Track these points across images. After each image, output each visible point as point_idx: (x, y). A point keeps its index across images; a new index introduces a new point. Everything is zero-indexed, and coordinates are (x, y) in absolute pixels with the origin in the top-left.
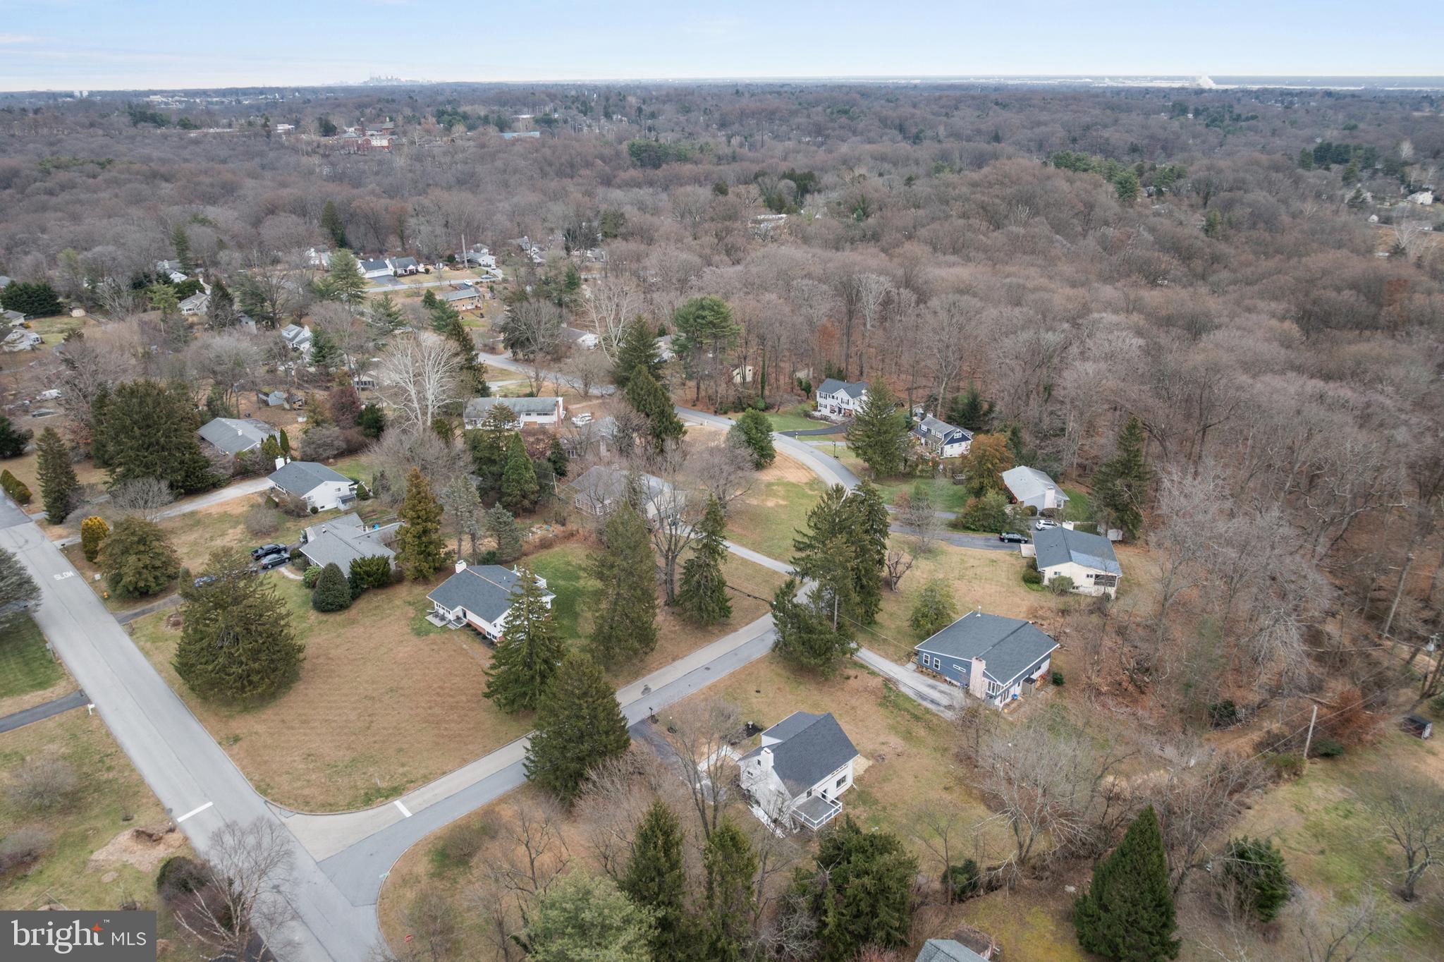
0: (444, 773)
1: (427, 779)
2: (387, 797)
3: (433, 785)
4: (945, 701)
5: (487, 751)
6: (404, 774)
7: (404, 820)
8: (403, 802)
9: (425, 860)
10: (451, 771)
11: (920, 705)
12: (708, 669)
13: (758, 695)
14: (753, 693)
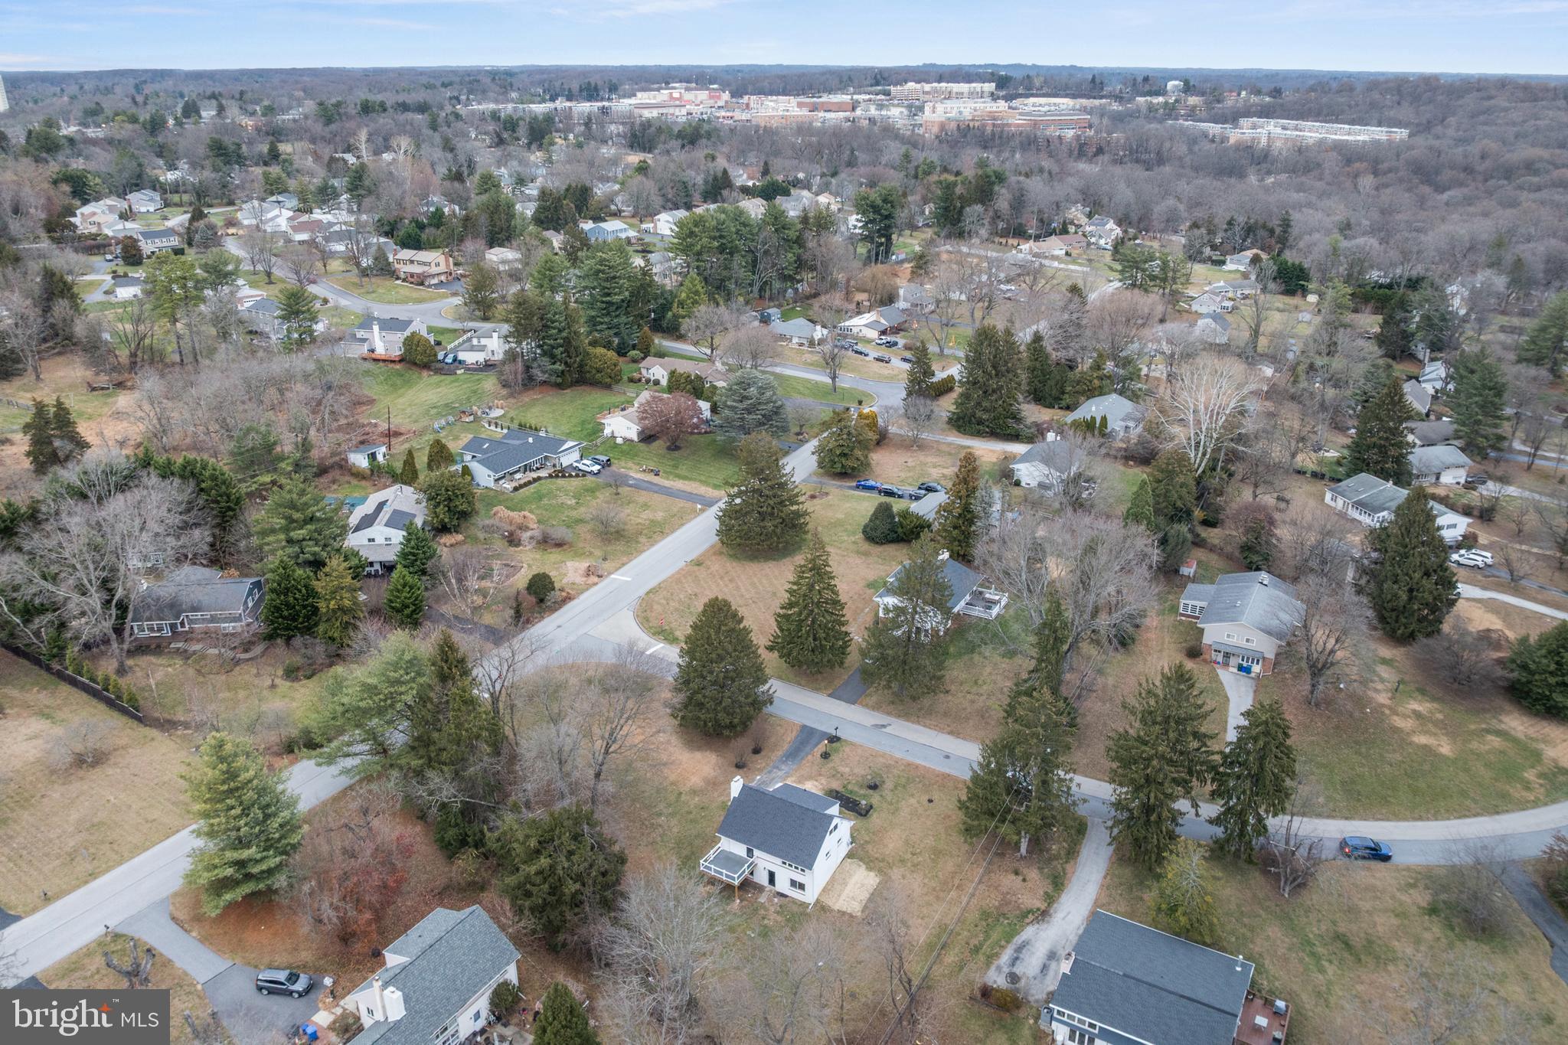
11: (1003, 947)
12: (947, 757)
13: (926, 803)
14: (927, 797)
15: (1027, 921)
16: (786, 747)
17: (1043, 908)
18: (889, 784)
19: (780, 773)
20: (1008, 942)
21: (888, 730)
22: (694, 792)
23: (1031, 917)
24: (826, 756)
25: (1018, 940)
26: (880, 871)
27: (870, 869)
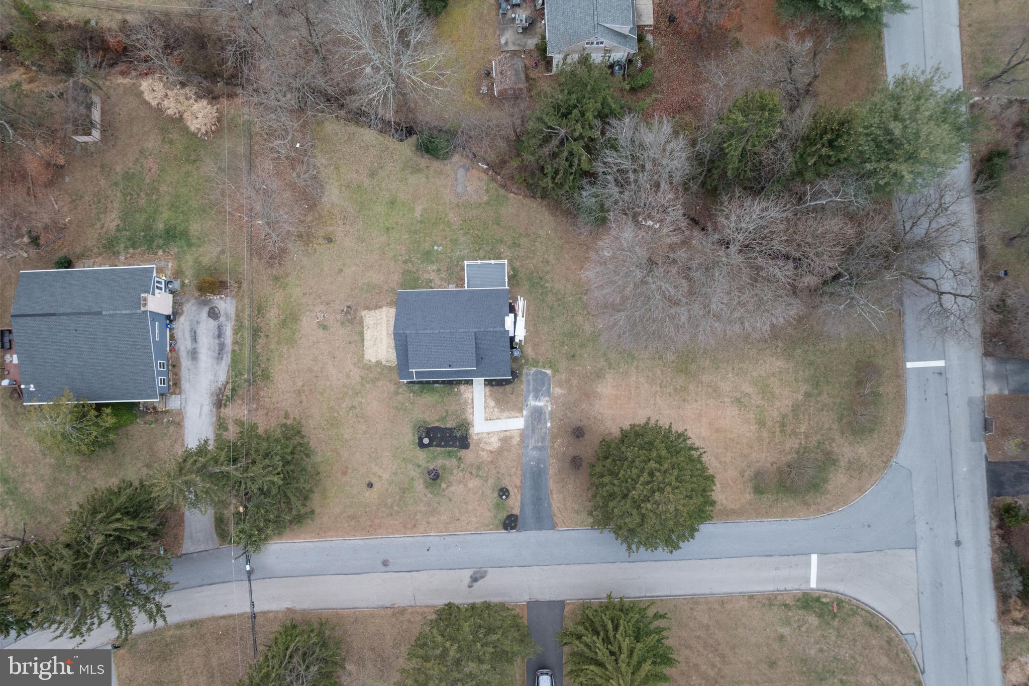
0: (751, 597)
1: (770, 601)
2: (818, 599)
3: (770, 588)
4: (206, 327)
5: (694, 601)
6: (787, 622)
7: (822, 553)
8: (808, 581)
9: (830, 487)
10: (742, 595)
11: (235, 343)
12: (385, 563)
13: (374, 480)
14: (376, 486)
15: (229, 386)
16: (552, 484)
17: (222, 410)
18: (419, 486)
19: (532, 443)
20: (233, 351)
21: (466, 574)
22: (599, 375)
23: (228, 393)
24: (504, 492)
25: (227, 359)
26: (368, 367)
27: (378, 363)
